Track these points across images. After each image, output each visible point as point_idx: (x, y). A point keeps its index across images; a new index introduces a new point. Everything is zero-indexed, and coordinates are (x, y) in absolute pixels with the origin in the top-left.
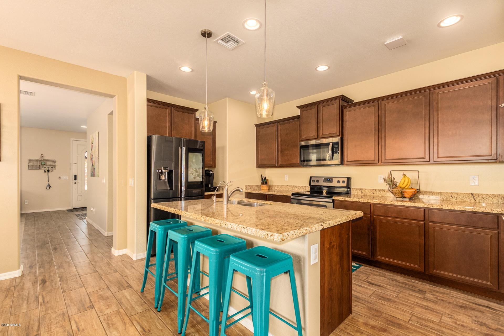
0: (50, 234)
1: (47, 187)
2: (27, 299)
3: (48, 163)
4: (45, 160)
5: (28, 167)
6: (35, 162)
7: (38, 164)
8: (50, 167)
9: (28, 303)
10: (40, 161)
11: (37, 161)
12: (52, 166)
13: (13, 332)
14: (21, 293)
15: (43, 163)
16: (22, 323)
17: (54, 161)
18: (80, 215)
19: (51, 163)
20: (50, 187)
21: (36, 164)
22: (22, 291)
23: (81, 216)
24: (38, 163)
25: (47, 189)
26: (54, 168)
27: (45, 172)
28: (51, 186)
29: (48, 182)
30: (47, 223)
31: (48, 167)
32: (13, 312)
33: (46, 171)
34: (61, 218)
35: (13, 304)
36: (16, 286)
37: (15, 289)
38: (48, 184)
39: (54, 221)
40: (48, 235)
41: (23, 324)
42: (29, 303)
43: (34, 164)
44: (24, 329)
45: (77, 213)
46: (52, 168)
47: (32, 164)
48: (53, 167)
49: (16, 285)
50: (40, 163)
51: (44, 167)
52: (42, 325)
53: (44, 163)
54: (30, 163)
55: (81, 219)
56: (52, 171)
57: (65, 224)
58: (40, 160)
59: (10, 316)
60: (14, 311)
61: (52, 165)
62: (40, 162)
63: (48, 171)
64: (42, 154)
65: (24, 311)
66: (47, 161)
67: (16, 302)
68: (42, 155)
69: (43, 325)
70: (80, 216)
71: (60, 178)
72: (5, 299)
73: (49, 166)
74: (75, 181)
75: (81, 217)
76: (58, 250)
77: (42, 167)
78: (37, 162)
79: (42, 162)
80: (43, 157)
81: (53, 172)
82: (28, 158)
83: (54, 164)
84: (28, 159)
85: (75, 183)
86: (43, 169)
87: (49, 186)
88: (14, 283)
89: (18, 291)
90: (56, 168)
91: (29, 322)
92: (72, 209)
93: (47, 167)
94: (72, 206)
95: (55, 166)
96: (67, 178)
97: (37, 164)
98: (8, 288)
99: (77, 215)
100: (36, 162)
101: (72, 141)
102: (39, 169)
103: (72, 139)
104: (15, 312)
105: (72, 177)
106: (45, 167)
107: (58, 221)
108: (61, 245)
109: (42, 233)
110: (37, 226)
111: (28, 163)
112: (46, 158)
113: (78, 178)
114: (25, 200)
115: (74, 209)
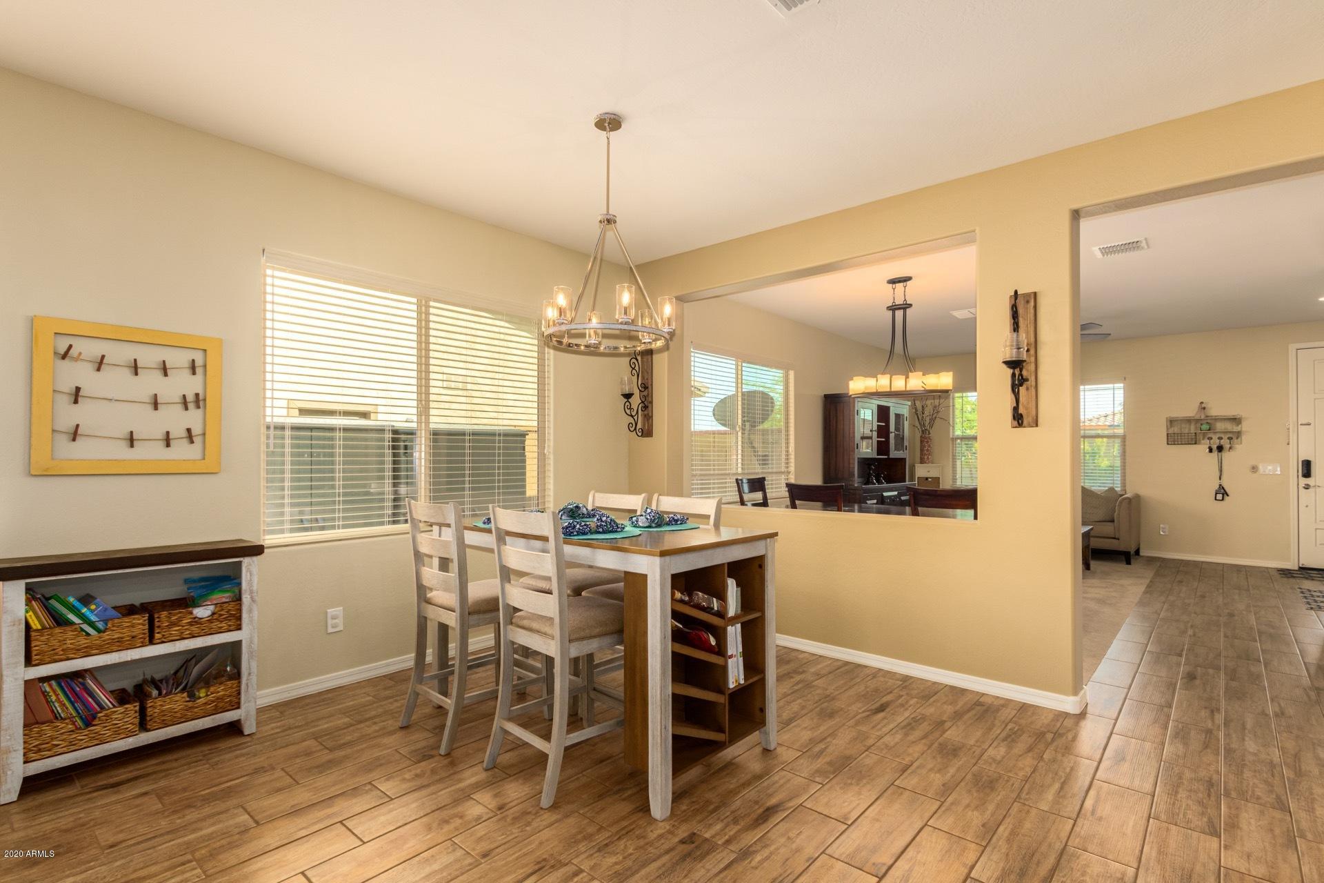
0: (1197, 630)
1: (1216, 494)
2: (1062, 780)
3: (1220, 426)
4: (1212, 416)
5: (1167, 439)
6: (1183, 426)
7: (1193, 431)
8: (1225, 437)
9: (1060, 792)
10: (1197, 421)
11: (1189, 421)
12: (1230, 435)
13: (1000, 843)
14: (1059, 757)
15: (1205, 427)
16: (1026, 836)
17: (1236, 420)
18: (1314, 593)
19: (1229, 426)
20: (1225, 495)
21: (1186, 431)
22: (1063, 755)
23: (1317, 599)
24: (1193, 427)
25: (1216, 499)
26: (1237, 438)
27: (1211, 450)
28: (1227, 491)
29: (1220, 479)
30: (1203, 597)
31: (1220, 438)
32: (1023, 795)
33: (1214, 447)
34: (1248, 590)
35: (1033, 775)
36: (1059, 734)
37: (1053, 740)
38: (1220, 485)
39: (1223, 593)
40: (1190, 632)
41: (1026, 838)
42: (1061, 794)
43: (1181, 429)
44: (1023, 853)
45: (1307, 584)
46: (1230, 439)
47: (1176, 429)
48: (1234, 438)
49: (1060, 731)
50: (1196, 428)
51: (1208, 439)
52: (1061, 875)
53: (1208, 427)
54: (1171, 427)
55: (1312, 608)
56: (1230, 448)
57: (1251, 612)
58: (1197, 417)
59: (1015, 801)
60: (1027, 794)
61: (1230, 432)
62: (1196, 424)
63: (1220, 449)
64: (1202, 403)
65: (1044, 806)
66: (1217, 419)
67: (1040, 775)
68: (1203, 405)
69: (1063, 874)
70: (1313, 596)
71: (1254, 469)
72: (1026, 753)
73: (1222, 436)
74: (1303, 481)
75: (1316, 601)
76: (1197, 682)
77: (1203, 439)
78: (1190, 425)
79: (1202, 425)
80: (1204, 408)
81: (1232, 453)
82: (1168, 416)
83: (1236, 429)
84: (1167, 418)
85: (1307, 487)
86: (1204, 444)
87: (1222, 493)
88: (1058, 725)
89: (1057, 748)
90: (1243, 438)
91: (1040, 844)
92: (1297, 568)
93: (1215, 437)
94: (1296, 560)
95: (1239, 434)
96: (1279, 469)
97: (1190, 430)
98: (1042, 729)
99: (1302, 593)
100: (1187, 426)
101: (1294, 353)
102: (1196, 443)
103: (1292, 347)
104: (1027, 797)
105: (1294, 468)
106: (1211, 438)
107: (1236, 597)
108: (1211, 671)
109: (1177, 621)
110: (1171, 598)
111: (1167, 429)
112: (1215, 411)
113: (1315, 469)
114: (1161, 526)
115: (1304, 572)
